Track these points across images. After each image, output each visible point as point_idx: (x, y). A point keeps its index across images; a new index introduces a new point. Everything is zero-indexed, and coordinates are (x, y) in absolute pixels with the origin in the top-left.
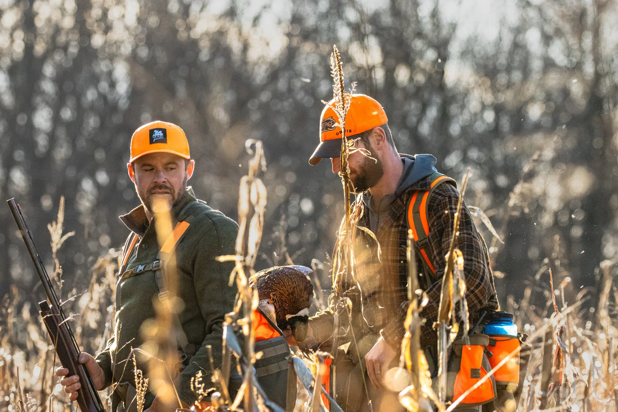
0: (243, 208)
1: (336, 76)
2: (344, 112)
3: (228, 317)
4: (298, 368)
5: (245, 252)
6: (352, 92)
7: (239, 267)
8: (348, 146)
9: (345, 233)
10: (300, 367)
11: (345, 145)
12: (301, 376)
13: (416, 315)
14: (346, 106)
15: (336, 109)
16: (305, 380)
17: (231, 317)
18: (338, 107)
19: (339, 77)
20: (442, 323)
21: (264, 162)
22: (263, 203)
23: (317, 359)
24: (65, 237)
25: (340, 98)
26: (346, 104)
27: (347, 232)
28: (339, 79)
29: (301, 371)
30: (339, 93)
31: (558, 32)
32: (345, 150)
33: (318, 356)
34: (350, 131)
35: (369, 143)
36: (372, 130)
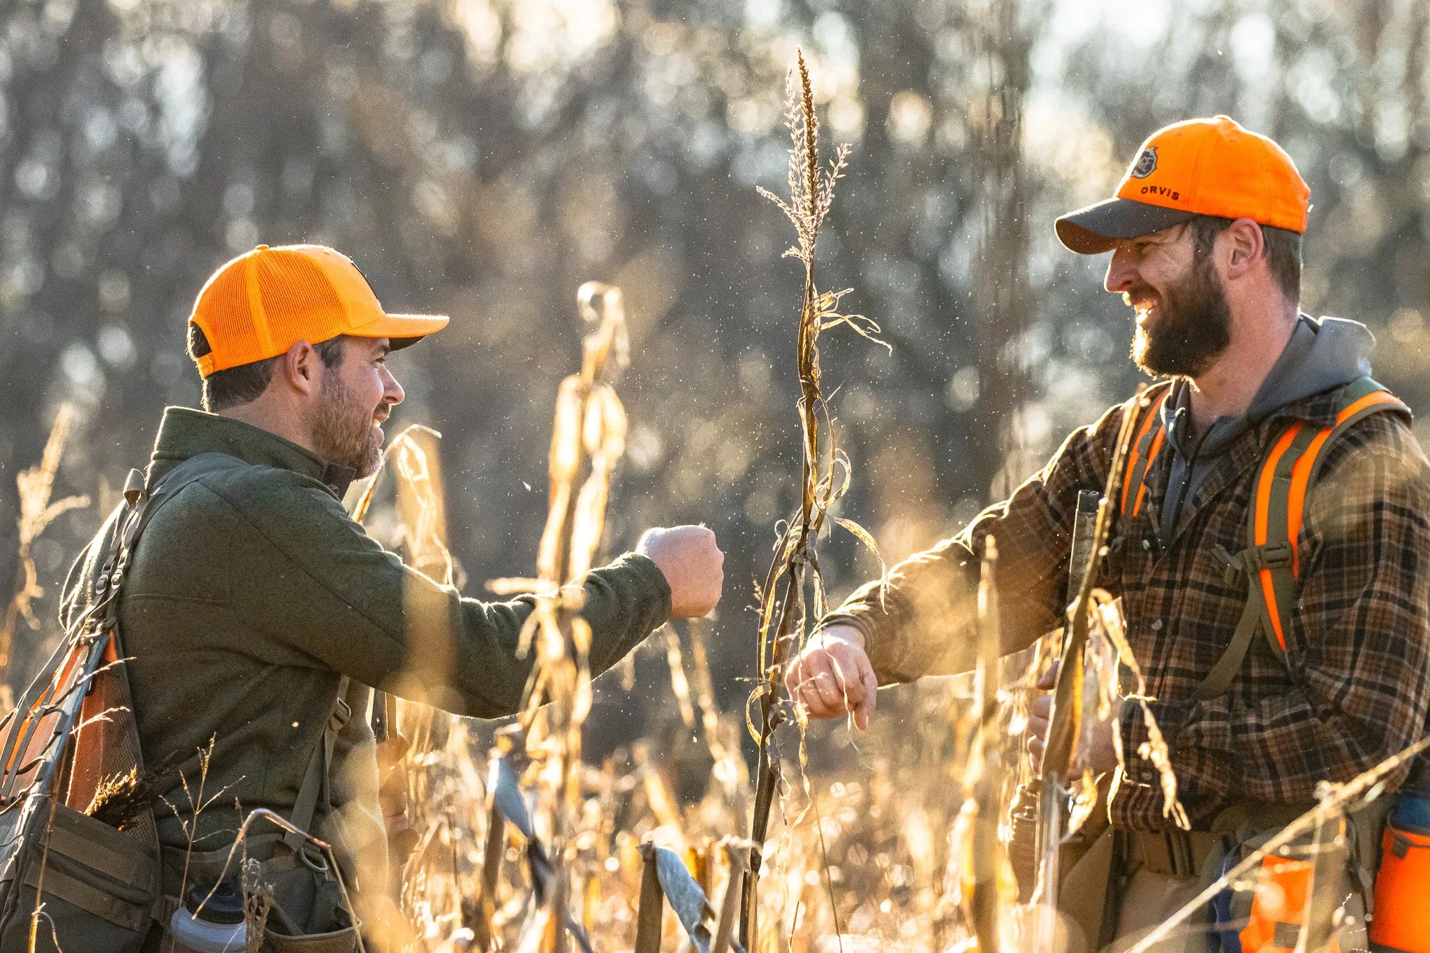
0: (563, 459)
1: (799, 126)
2: (813, 220)
3: (502, 735)
4: (668, 875)
5: (563, 575)
6: (836, 169)
7: (544, 613)
8: (819, 309)
9: (800, 534)
10: (672, 872)
11: (811, 305)
12: (673, 897)
13: (996, 756)
14: (820, 205)
15: (795, 211)
16: (684, 908)
17: (511, 737)
18: (800, 207)
19: (805, 129)
20: (1051, 781)
21: (623, 345)
22: (615, 447)
23: (726, 856)
24: (58, 508)
25: (806, 183)
26: (821, 200)
27: (805, 530)
28: (806, 135)
29: (674, 883)
30: (804, 170)
31: (1319, 35)
32: (811, 319)
33: (727, 848)
34: (1176, 196)
35: (1209, 248)
36: (1233, 220)
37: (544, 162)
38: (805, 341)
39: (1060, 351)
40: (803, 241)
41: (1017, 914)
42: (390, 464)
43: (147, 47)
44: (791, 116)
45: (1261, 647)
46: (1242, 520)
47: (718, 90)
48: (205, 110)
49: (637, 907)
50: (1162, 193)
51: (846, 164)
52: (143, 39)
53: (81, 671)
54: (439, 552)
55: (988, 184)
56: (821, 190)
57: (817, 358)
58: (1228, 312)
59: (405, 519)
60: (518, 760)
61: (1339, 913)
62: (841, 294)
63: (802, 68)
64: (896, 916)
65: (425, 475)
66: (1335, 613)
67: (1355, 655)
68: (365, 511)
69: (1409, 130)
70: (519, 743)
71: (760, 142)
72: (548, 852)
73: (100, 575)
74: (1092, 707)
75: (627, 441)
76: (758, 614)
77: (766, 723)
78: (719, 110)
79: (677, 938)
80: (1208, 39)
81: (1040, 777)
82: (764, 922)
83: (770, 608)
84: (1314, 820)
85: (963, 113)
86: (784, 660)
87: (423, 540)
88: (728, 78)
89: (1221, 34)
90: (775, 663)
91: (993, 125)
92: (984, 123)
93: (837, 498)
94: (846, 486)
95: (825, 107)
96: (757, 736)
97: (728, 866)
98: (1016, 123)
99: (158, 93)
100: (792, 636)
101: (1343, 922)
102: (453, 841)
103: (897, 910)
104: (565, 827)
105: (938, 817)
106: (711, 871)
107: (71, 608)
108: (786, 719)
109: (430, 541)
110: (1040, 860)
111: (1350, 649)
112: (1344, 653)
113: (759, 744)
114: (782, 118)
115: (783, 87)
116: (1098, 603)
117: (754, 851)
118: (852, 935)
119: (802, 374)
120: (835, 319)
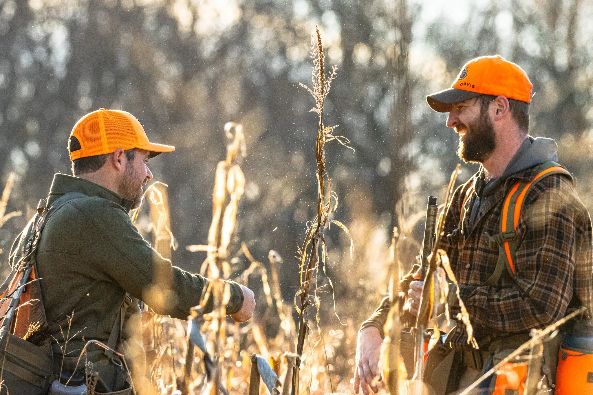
0: (219, 195)
1: (317, 57)
2: (322, 96)
4: (262, 368)
5: (219, 244)
6: (332, 75)
7: (211, 259)
8: (325, 133)
9: (317, 226)
10: (264, 367)
11: (321, 132)
12: (264, 377)
13: (398, 319)
14: (324, 89)
15: (315, 93)
16: (268, 382)
17: (197, 311)
18: (317, 91)
19: (319, 59)
20: (420, 329)
21: (244, 148)
22: (240, 191)
23: (286, 360)
24: (8, 216)
25: (319, 81)
26: (326, 88)
27: (319, 225)
28: (319, 61)
29: (264, 371)
30: (319, 76)
31: (531, 20)
32: (322, 137)
33: (287, 357)
34: (473, 86)
35: (487, 108)
36: (497, 96)
37: (211, 72)
38: (319, 147)
39: (424, 150)
40: (318, 105)
41: (407, 384)
42: (146, 198)
43: (46, 25)
44: (313, 53)
46: (497, 222)
47: (283, 43)
48: (70, 51)
49: (249, 382)
50: (468, 85)
51: (336, 73)
52: (44, 21)
53: (19, 284)
54: (168, 234)
55: (395, 82)
56: (326, 84)
57: (324, 153)
58: (494, 135)
59: (152, 221)
60: (200, 321)
61: (540, 384)
62: (334, 127)
63: (318, 34)
65: (162, 202)
66: (529, 258)
67: (537, 274)
68: (136, 217)
69: (569, 58)
71: (300, 64)
72: (212, 359)
73: (27, 243)
74: (437, 298)
75: (245, 187)
76: (299, 260)
77: (303, 305)
78: (283, 51)
80: (486, 21)
81: (416, 327)
82: (302, 387)
83: (304, 257)
84: (530, 345)
85: (385, 53)
86: (310, 279)
87: (160, 229)
88: (287, 38)
89: (491, 20)
90: (306, 280)
91: (397, 56)
92: (393, 56)
93: (332, 212)
94: (336, 207)
95: (327, 50)
96: (299, 311)
97: (287, 364)
98: (407, 56)
99: (50, 43)
100: (313, 269)
101: (542, 387)
102: (173, 354)
104: (219, 349)
106: (280, 367)
107: (14, 257)
108: (311, 303)
109: (164, 229)
110: (416, 361)
111: (535, 271)
112: (533, 273)
113: (300, 314)
114: (309, 54)
115: (310, 41)
116: (440, 255)
117: (298, 358)
118: (338, 393)
119: (317, 161)
120: (331, 137)
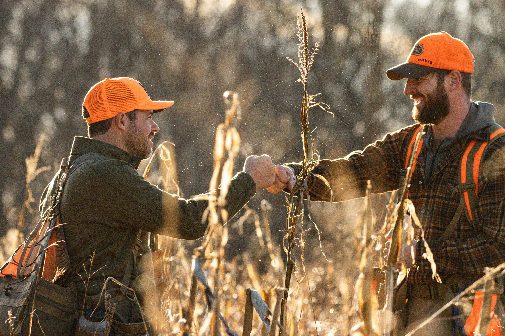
0: (218, 152)
1: (302, 36)
2: (306, 69)
3: (197, 250)
4: (255, 300)
5: (218, 195)
6: (314, 51)
7: (211, 206)
8: (309, 100)
9: (302, 180)
10: (256, 299)
11: (306, 99)
12: (257, 308)
14: (309, 63)
15: (300, 66)
16: (261, 311)
17: (200, 251)
18: (302, 64)
19: (304, 37)
20: (390, 266)
21: (239, 112)
22: (236, 149)
23: (275, 293)
24: (40, 171)
25: (304, 56)
26: (309, 62)
27: (304, 178)
28: (304, 39)
29: (257, 302)
30: (303, 51)
31: (485, 4)
32: (306, 104)
33: (276, 290)
34: (431, 62)
35: (443, 80)
36: (451, 71)
37: (211, 48)
38: (303, 112)
39: (394, 115)
40: (303, 76)
41: (378, 314)
42: (157, 155)
43: (71, 8)
44: (299, 32)
45: (464, 219)
47: (273, 24)
48: (92, 31)
49: (244, 312)
50: (426, 61)
51: (318, 49)
52: (69, 6)
53: (48, 228)
54: (175, 185)
55: (368, 56)
56: (309, 58)
57: (308, 117)
58: (448, 102)
59: (162, 175)
60: (202, 259)
61: (492, 314)
62: (316, 95)
63: (303, 16)
64: (335, 315)
65: (169, 159)
66: (492, 207)
67: (501, 221)
68: (148, 171)
70: (202, 253)
71: (287, 42)
72: (212, 292)
74: (404, 241)
75: (240, 146)
76: (287, 208)
77: (290, 246)
78: (273, 30)
79: (258, 322)
80: (446, 5)
81: (386, 266)
82: (289, 317)
83: (291, 205)
84: (483, 281)
85: (360, 32)
86: (296, 224)
87: (168, 182)
88: (276, 19)
90: (293, 225)
91: (370, 36)
92: (367, 34)
95: (311, 29)
96: (286, 251)
97: (276, 297)
98: (378, 35)
99: (75, 24)
100: (299, 216)
101: (493, 316)
102: (179, 288)
103: (336, 312)
104: (219, 283)
105: (350, 280)
106: (270, 299)
107: (43, 207)
108: (297, 245)
109: (171, 182)
110: (386, 295)
111: (499, 219)
112: (496, 221)
113: (287, 254)
114: (295, 33)
115: (296, 22)
116: (407, 204)
117: (285, 291)
118: (320, 321)
119: (302, 123)
120: (314, 104)
